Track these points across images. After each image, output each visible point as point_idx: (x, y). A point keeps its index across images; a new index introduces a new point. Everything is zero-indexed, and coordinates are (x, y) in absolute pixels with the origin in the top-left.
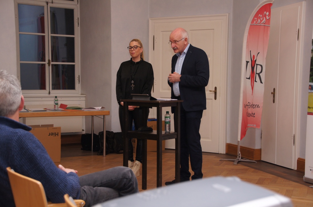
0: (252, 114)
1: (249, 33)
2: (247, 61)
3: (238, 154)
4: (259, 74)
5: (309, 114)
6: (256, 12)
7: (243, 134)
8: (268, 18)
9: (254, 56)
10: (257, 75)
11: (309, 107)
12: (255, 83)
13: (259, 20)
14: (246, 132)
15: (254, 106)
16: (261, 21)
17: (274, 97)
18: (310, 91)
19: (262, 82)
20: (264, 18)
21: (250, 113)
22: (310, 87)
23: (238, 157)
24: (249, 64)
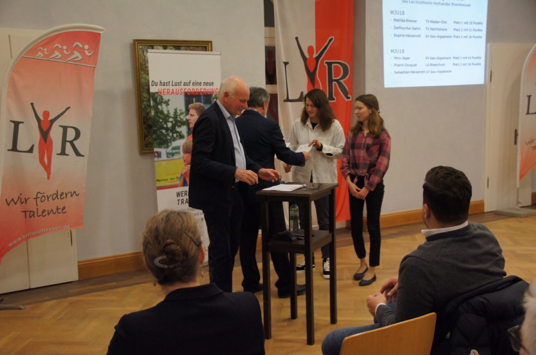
0: (57, 209)
4: (71, 143)
5: (159, 188)
8: (89, 54)
11: (158, 180)
13: (58, 54)
15: (64, 195)
16: (67, 56)
18: (156, 159)
20: (76, 52)
22: (156, 154)
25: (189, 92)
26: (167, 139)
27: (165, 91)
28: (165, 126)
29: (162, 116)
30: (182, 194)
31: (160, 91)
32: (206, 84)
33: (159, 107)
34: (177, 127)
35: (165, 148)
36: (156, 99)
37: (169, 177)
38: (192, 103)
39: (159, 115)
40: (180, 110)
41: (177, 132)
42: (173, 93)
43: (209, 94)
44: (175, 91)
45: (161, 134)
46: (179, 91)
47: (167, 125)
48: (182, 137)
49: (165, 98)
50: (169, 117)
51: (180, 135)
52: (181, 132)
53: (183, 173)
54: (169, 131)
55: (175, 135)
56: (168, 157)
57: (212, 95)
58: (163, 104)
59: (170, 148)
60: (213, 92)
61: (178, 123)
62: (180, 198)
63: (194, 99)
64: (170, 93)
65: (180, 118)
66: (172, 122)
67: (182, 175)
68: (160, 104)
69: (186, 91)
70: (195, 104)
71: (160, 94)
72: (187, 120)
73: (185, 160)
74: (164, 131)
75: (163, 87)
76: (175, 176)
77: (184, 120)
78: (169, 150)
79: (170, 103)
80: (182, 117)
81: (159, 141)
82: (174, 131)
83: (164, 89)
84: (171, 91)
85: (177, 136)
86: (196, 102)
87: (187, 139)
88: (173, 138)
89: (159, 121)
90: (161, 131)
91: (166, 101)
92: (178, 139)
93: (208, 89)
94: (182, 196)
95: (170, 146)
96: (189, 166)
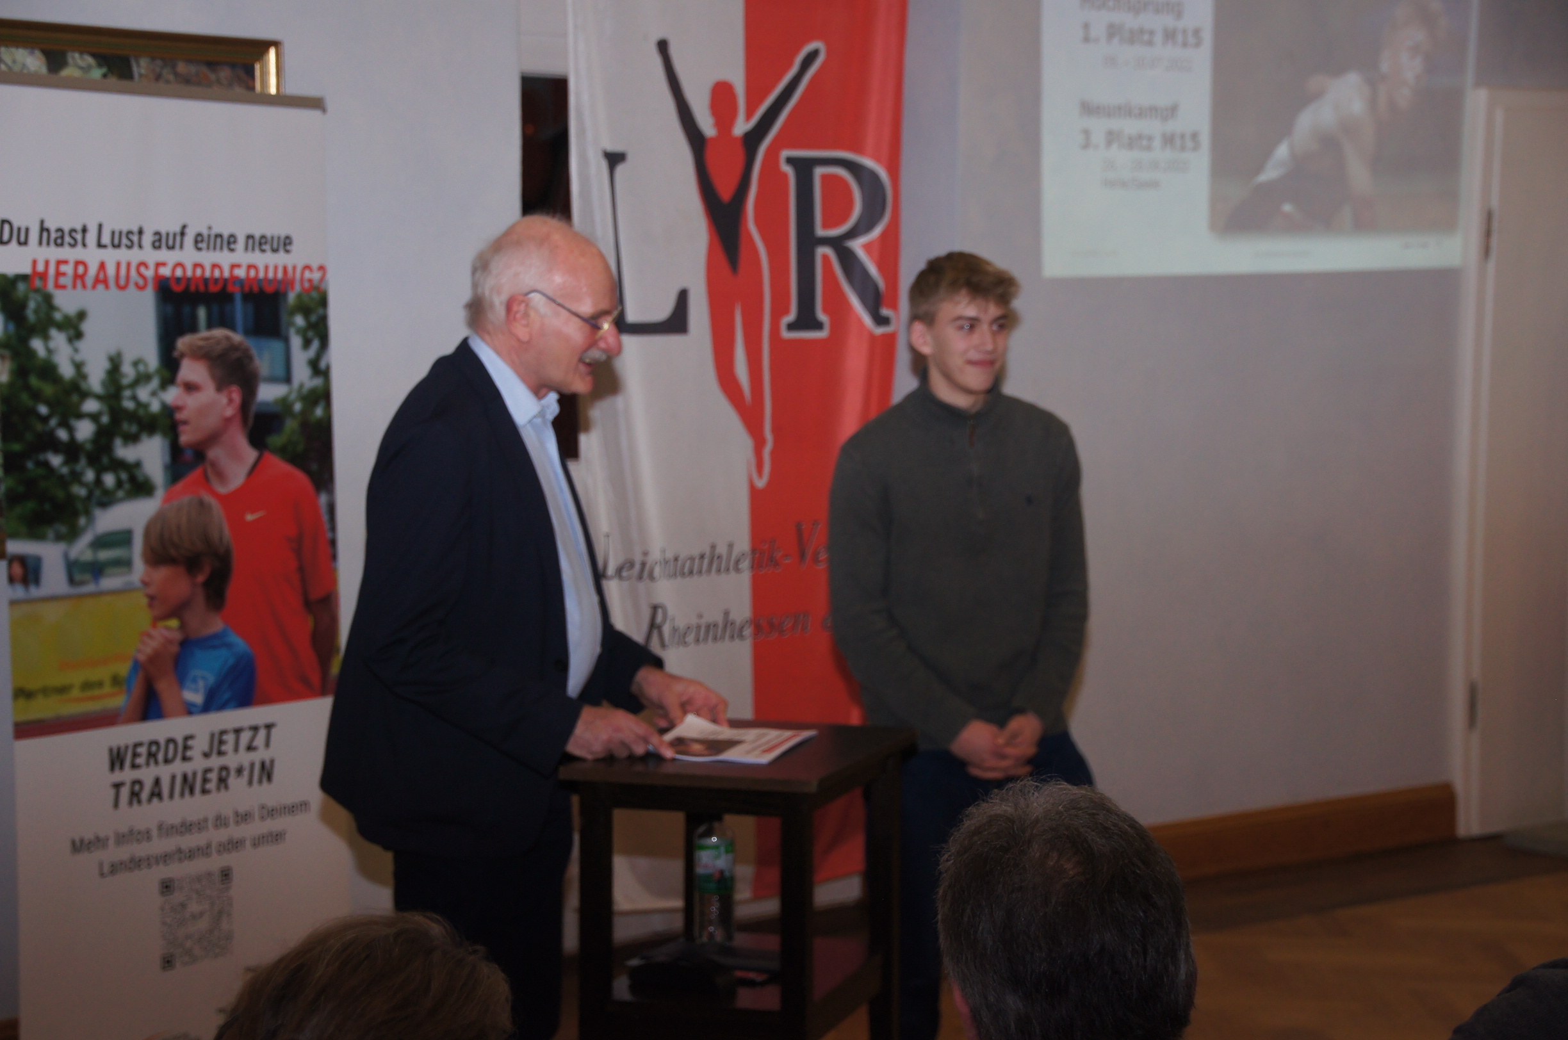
5: (24, 730)
11: (22, 693)
18: (19, 592)
22: (17, 569)
25: (178, 280)
26: (71, 499)
27: (63, 268)
28: (63, 434)
29: (48, 390)
30: (135, 755)
31: (40, 268)
32: (258, 243)
33: (37, 344)
34: (118, 442)
35: (59, 538)
36: (23, 306)
37: (76, 678)
38: (194, 329)
39: (34, 381)
40: (136, 364)
41: (119, 465)
42: (101, 280)
43: (269, 289)
44: (111, 271)
45: (41, 471)
46: (133, 272)
47: (71, 430)
48: (140, 487)
49: (67, 302)
50: (85, 395)
51: (133, 479)
52: (138, 465)
53: (142, 658)
54: (83, 461)
55: (109, 480)
56: (72, 581)
57: (285, 295)
58: (54, 332)
59: (86, 539)
60: (288, 283)
61: (123, 421)
62: (127, 775)
63: (202, 313)
64: (89, 280)
65: (134, 398)
66: (94, 417)
67: (137, 665)
68: (42, 328)
69: (165, 271)
70: (204, 333)
71: (38, 283)
72: (169, 411)
73: (152, 598)
74: (56, 460)
75: (53, 253)
76: (103, 673)
77: (155, 407)
78: (81, 548)
79: (86, 327)
80: (143, 394)
81: (31, 505)
82: (105, 460)
83: (59, 263)
84: (93, 270)
85: (119, 484)
86: (210, 326)
87: (167, 499)
88: (97, 493)
89: (34, 412)
90: (41, 457)
91: (67, 318)
92: (121, 500)
93: (267, 268)
94: (134, 766)
95: (83, 530)
96: (174, 623)
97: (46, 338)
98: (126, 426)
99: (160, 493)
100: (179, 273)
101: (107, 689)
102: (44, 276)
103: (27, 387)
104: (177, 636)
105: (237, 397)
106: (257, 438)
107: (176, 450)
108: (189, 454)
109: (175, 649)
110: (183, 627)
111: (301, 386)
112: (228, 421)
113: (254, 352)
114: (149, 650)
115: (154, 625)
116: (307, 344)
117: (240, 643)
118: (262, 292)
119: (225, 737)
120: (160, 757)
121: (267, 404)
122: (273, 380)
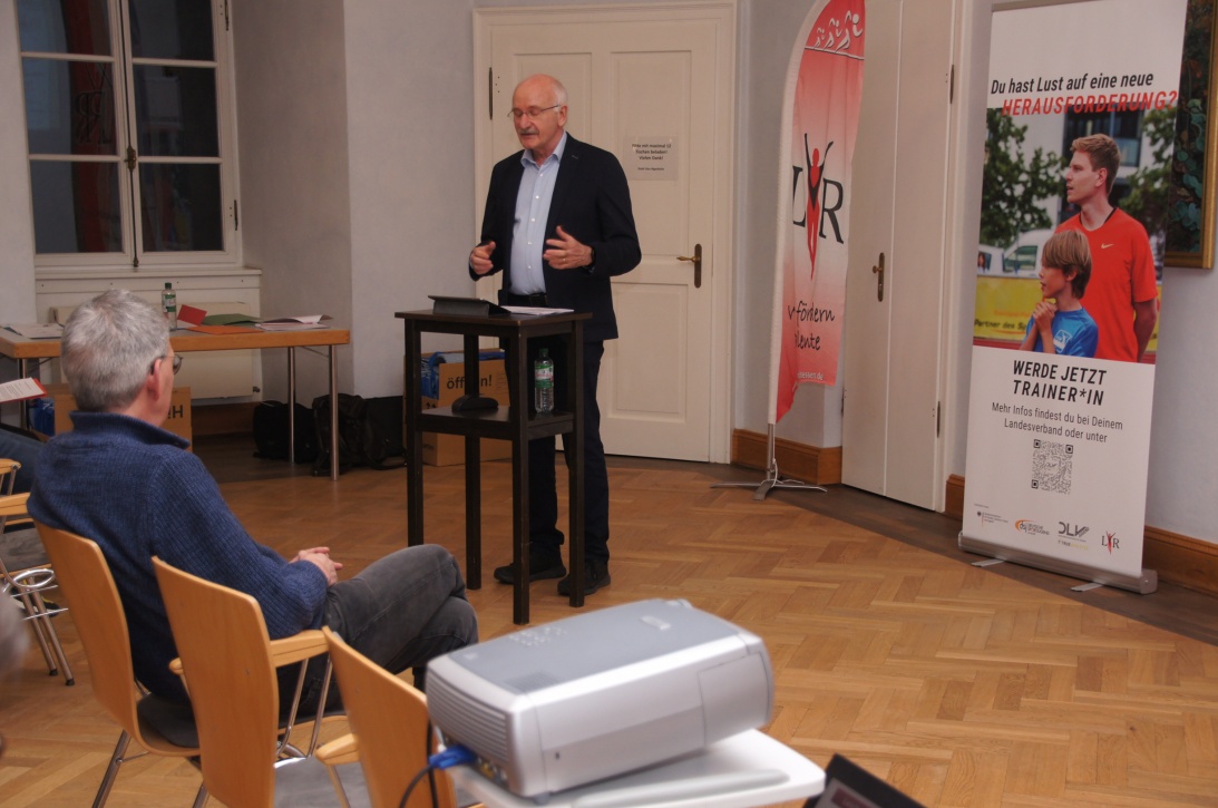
0: (812, 339)
1: (802, 76)
2: (795, 168)
3: (769, 467)
4: (831, 213)
5: (979, 341)
6: (822, 9)
7: (786, 401)
8: (857, 34)
9: (816, 152)
10: (826, 214)
11: (978, 323)
12: (820, 239)
13: (831, 38)
14: (793, 394)
15: (818, 316)
16: (837, 40)
17: (881, 281)
18: (980, 271)
19: (843, 237)
20: (847, 31)
21: (806, 336)
22: (981, 260)
23: (769, 474)
24: (803, 177)
25: (1078, 106)
26: (1008, 225)
27: (1019, 104)
28: (1008, 192)
29: (1004, 168)
30: (1027, 368)
31: (1008, 105)
32: (1129, 80)
33: (1001, 145)
34: (1035, 197)
35: (1000, 246)
36: (998, 124)
37: (1002, 320)
38: (1083, 134)
39: (998, 164)
40: (1049, 155)
41: (1034, 210)
42: (1037, 109)
43: (1132, 109)
44: (1042, 104)
45: (996, 211)
46: (1054, 103)
47: (1012, 190)
48: (1044, 223)
49: (1018, 122)
50: (1021, 171)
51: (1041, 218)
52: (1044, 211)
53: (1036, 317)
54: (1016, 207)
55: (1028, 218)
56: (1004, 269)
57: (1143, 111)
58: (1010, 138)
59: (1013, 248)
60: (1146, 104)
61: (1040, 187)
62: (1022, 378)
63: (1090, 125)
64: (1031, 110)
65: (1046, 173)
66: (1024, 183)
67: (1032, 320)
69: (1072, 102)
70: (1090, 137)
71: (1005, 113)
72: (1064, 181)
73: (1044, 285)
74: (1003, 205)
75: (1016, 96)
76: (1015, 321)
77: (1057, 179)
78: (1010, 253)
79: (1026, 135)
80: (1051, 172)
81: (990, 227)
82: (1027, 207)
83: (1017, 101)
84: (1033, 104)
85: (1033, 220)
86: (1093, 133)
87: (1057, 232)
88: (1021, 224)
89: (996, 180)
90: (997, 203)
91: (1017, 130)
92: (1033, 229)
93: (1133, 95)
94: (1026, 374)
95: (1012, 243)
96: (1053, 301)
97: (1006, 141)
98: (1039, 189)
99: (1054, 227)
100: (1079, 102)
101: (1016, 329)
102: (1008, 109)
103: (994, 167)
104: (1055, 309)
105: (1104, 175)
106: (1113, 201)
107: (1065, 204)
108: (1071, 207)
109: (1052, 315)
110: (1057, 303)
111: (1146, 168)
112: (1098, 188)
113: (1118, 147)
114: (1040, 314)
115: (1043, 300)
116: (1154, 142)
117: (1090, 320)
118: (1128, 110)
119: (1075, 371)
120: (1040, 372)
121: (1122, 179)
122: (1127, 164)
